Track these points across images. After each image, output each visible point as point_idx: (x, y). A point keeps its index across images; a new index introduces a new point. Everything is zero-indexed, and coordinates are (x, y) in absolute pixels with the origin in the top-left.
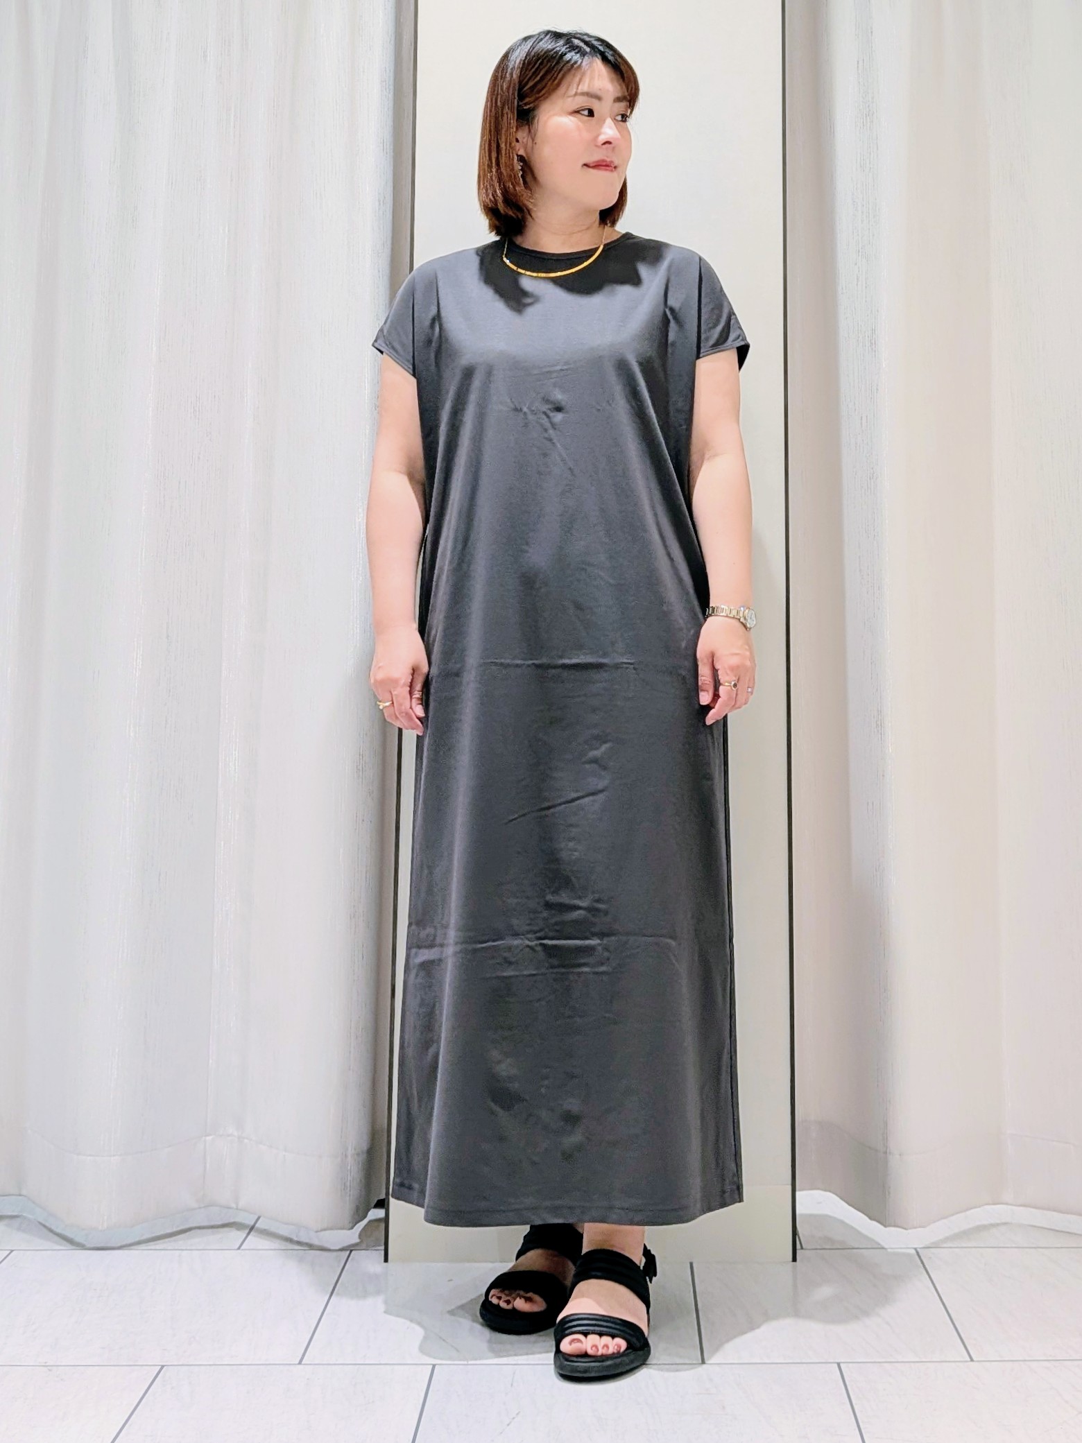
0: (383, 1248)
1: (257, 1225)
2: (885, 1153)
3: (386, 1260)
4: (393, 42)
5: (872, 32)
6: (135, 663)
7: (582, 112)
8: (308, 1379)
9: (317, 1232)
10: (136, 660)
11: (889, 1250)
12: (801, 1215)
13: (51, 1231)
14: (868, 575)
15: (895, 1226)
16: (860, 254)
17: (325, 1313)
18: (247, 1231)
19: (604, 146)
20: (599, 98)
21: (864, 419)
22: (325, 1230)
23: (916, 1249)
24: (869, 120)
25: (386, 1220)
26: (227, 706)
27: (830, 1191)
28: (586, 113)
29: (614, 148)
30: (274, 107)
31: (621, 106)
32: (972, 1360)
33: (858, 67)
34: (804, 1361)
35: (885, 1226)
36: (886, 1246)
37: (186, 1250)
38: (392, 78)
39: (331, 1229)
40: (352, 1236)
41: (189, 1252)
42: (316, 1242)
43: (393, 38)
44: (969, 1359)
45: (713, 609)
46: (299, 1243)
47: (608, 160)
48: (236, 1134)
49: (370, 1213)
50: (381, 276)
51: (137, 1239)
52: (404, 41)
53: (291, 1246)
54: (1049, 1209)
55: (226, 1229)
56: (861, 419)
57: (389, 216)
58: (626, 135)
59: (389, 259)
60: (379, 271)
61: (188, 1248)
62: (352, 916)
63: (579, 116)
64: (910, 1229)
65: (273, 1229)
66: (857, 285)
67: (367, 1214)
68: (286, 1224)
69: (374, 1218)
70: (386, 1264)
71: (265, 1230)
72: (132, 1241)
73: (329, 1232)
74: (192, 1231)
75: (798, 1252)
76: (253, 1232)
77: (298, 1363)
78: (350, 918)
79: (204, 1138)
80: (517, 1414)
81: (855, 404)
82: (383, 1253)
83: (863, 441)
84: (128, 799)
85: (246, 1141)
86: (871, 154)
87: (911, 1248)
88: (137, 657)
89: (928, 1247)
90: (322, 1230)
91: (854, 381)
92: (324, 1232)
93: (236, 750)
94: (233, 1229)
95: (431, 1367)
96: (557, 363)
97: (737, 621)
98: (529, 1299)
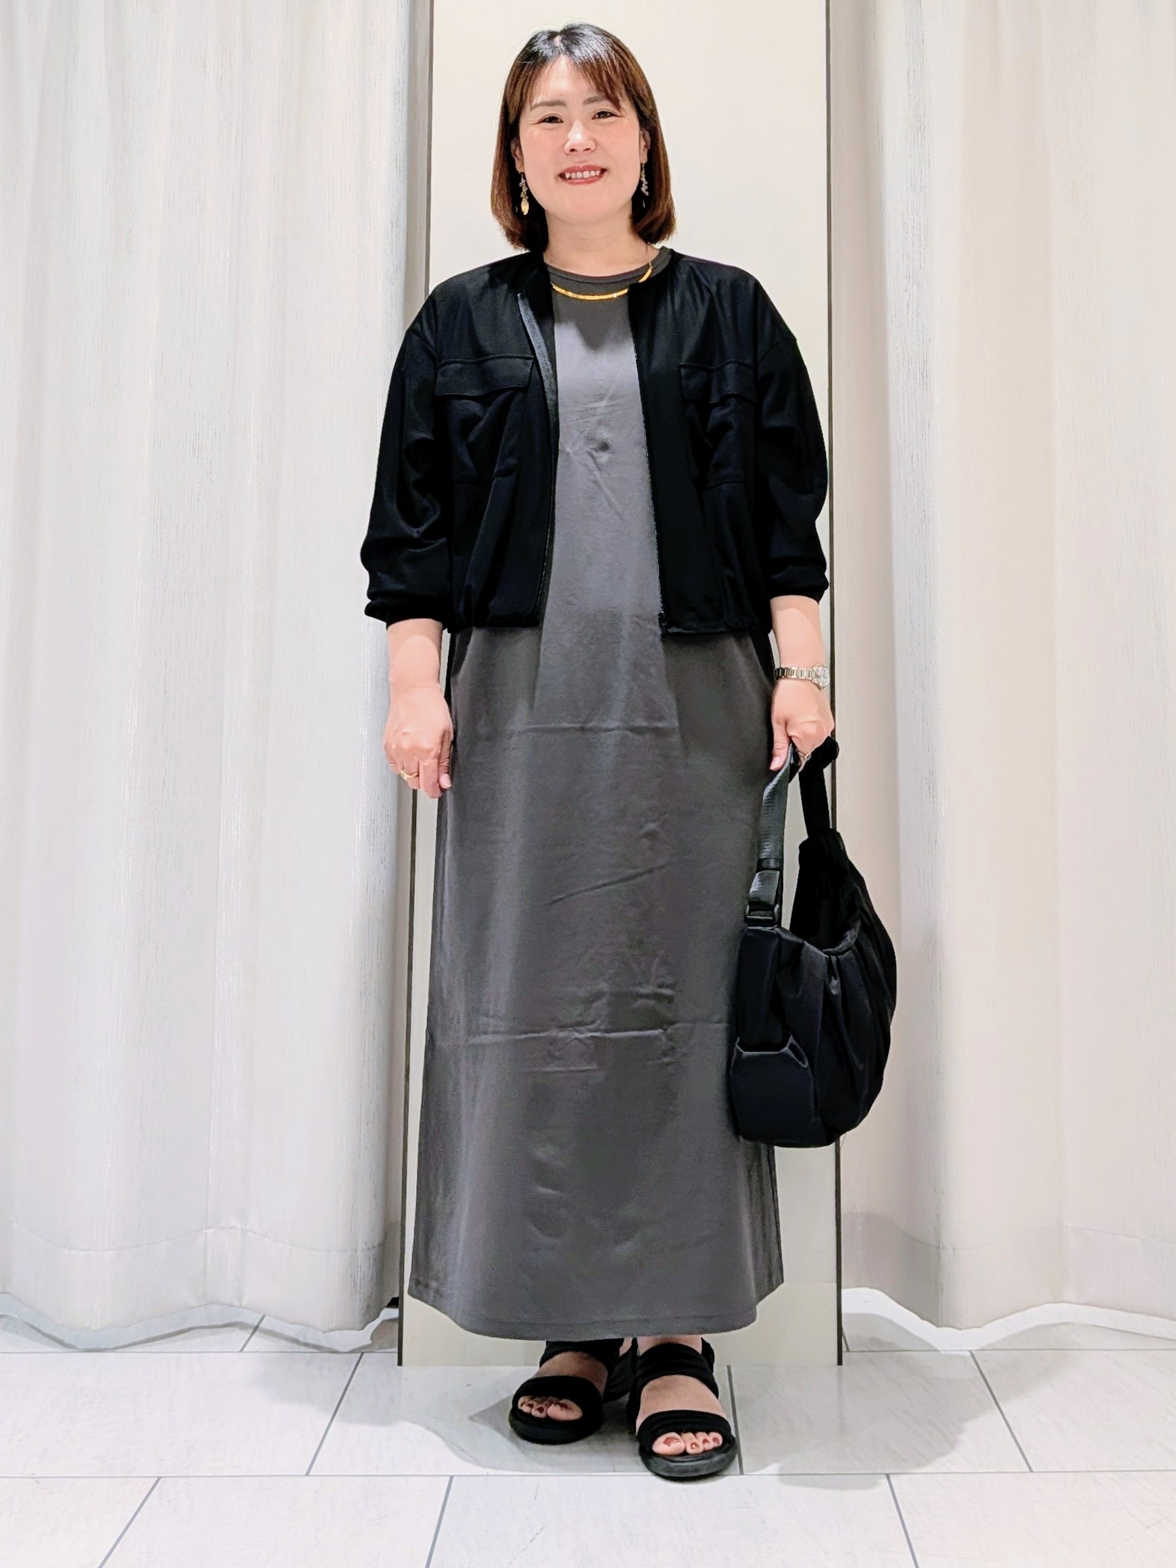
0: (396, 1349)
1: (261, 1326)
2: (938, 1247)
3: (400, 1363)
4: (407, 51)
5: (923, 41)
6: (130, 721)
8: (316, 1492)
9: (324, 1332)
10: (132, 718)
11: (942, 1353)
12: (847, 1315)
13: (39, 1331)
14: (920, 625)
15: (948, 1326)
16: (911, 279)
18: (251, 1331)
21: (915, 457)
22: (333, 1330)
23: (970, 1351)
24: (921, 135)
25: (400, 1320)
26: (229, 767)
27: (877, 1289)
30: (277, 119)
32: (1031, 1471)
33: (908, 78)
34: (850, 1472)
35: (938, 1326)
36: (939, 1349)
37: (186, 1352)
38: (406, 91)
39: (339, 1329)
40: (364, 1337)
41: (189, 1354)
42: (324, 1344)
43: (407, 47)
44: (1027, 1470)
45: (781, 671)
46: (306, 1345)
48: (239, 1226)
49: (382, 1313)
50: (394, 303)
51: (131, 1341)
53: (296, 1348)
54: (1114, 1308)
55: (229, 1329)
56: (912, 458)
57: (403, 239)
59: (403, 285)
60: (392, 298)
61: (188, 1350)
62: (363, 992)
64: (965, 1329)
65: (278, 1330)
66: (908, 313)
67: (380, 1313)
68: (293, 1323)
69: (387, 1318)
70: (400, 1367)
71: (270, 1331)
72: (126, 1343)
73: (337, 1333)
74: (192, 1332)
75: (844, 1354)
76: (257, 1333)
77: (304, 1474)
78: (361, 995)
79: (204, 1231)
80: (541, 1529)
81: (905, 441)
82: (396, 1355)
83: (914, 481)
84: (122, 867)
85: (249, 1233)
86: (922, 172)
87: (966, 1350)
88: (132, 715)
89: (983, 1350)
90: (330, 1331)
91: (904, 416)
92: (332, 1333)
93: (238, 814)
94: (236, 1329)
95: (448, 1478)
96: (601, 398)
97: (810, 683)
98: (564, 1406)
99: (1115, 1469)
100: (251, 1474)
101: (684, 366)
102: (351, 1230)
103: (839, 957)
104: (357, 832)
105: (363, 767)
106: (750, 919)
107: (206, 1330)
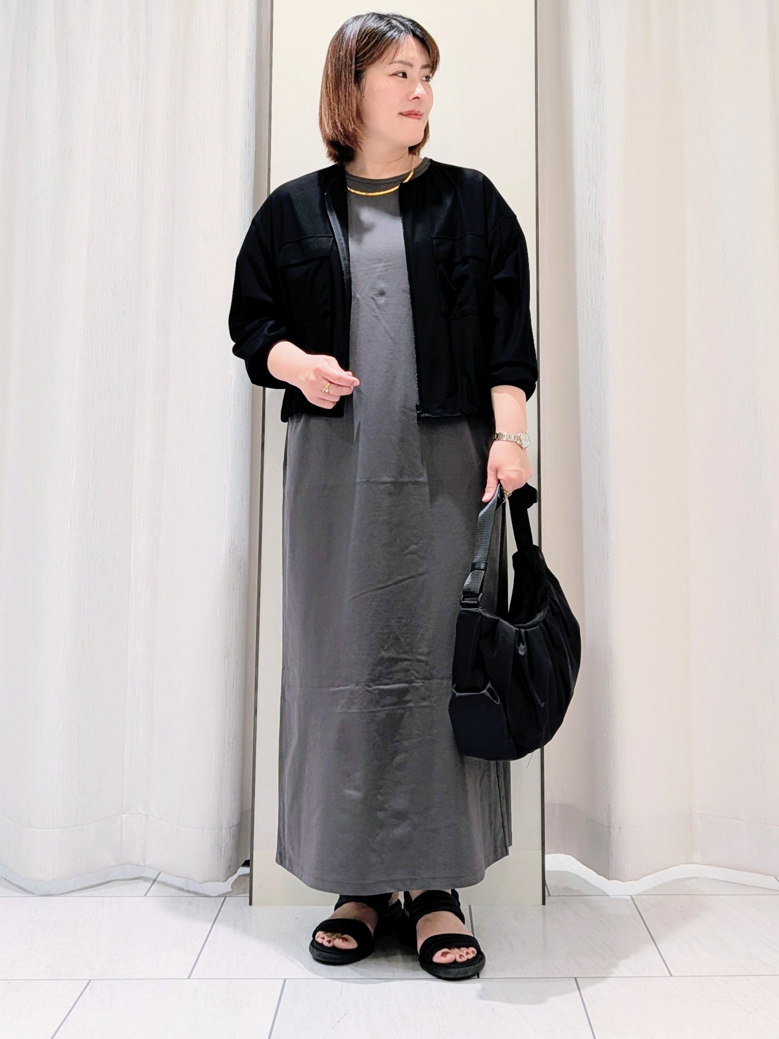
0: (248, 895)
1: (158, 879)
2: (609, 827)
3: (251, 904)
4: (255, 30)
5: (599, 23)
6: (71, 476)
7: (399, 75)
8: (195, 989)
9: (200, 883)
10: (72, 474)
11: (612, 897)
12: (548, 871)
13: (10, 882)
14: (597, 412)
15: (616, 879)
16: (591, 182)
17: (207, 942)
18: (152, 882)
19: (414, 100)
20: (411, 65)
21: (594, 300)
22: (206, 882)
23: (631, 896)
24: (597, 86)
25: (251, 875)
26: (137, 506)
27: (569, 854)
28: (401, 75)
29: (421, 101)
30: (170, 76)
31: (427, 71)
32: (671, 975)
33: (589, 47)
34: (551, 976)
35: (609, 880)
36: (610, 894)
37: (107, 897)
38: (254, 56)
39: (211, 881)
40: (226, 886)
41: (109, 898)
42: (201, 891)
43: (255, 27)
44: (669, 975)
45: (498, 435)
46: (188, 891)
47: (417, 110)
48: (144, 812)
49: (239, 870)
50: (247, 198)
51: (72, 889)
52: (263, 29)
53: (181, 893)
54: (727, 867)
55: (137, 881)
56: (592, 301)
57: (252, 155)
58: (429, 90)
59: (252, 186)
60: (245, 195)
61: (108, 895)
62: (226, 656)
63: (396, 77)
64: (627, 881)
65: (169, 882)
66: (589, 204)
67: (237, 871)
68: (179, 877)
69: (242, 873)
70: (250, 907)
71: (164, 882)
72: (68, 890)
73: (208, 883)
74: (112, 883)
75: (546, 898)
76: (155, 883)
77: (187, 977)
78: (225, 658)
79: (120, 816)
80: (345, 1014)
81: (587, 289)
82: (248, 898)
83: (593, 316)
84: (66, 573)
85: (151, 818)
86: (598, 110)
87: (628, 895)
88: (72, 472)
89: (639, 895)
90: (204, 882)
91: (586, 273)
92: (205, 884)
93: (143, 538)
94: (142, 881)
95: (283, 981)
96: (380, 261)
97: (515, 443)
98: (345, 940)
99: (727, 974)
100: (151, 978)
101: (435, 238)
102: (218, 815)
103: (527, 630)
104: (222, 550)
105: (226, 507)
106: (463, 603)
107: (121, 882)
